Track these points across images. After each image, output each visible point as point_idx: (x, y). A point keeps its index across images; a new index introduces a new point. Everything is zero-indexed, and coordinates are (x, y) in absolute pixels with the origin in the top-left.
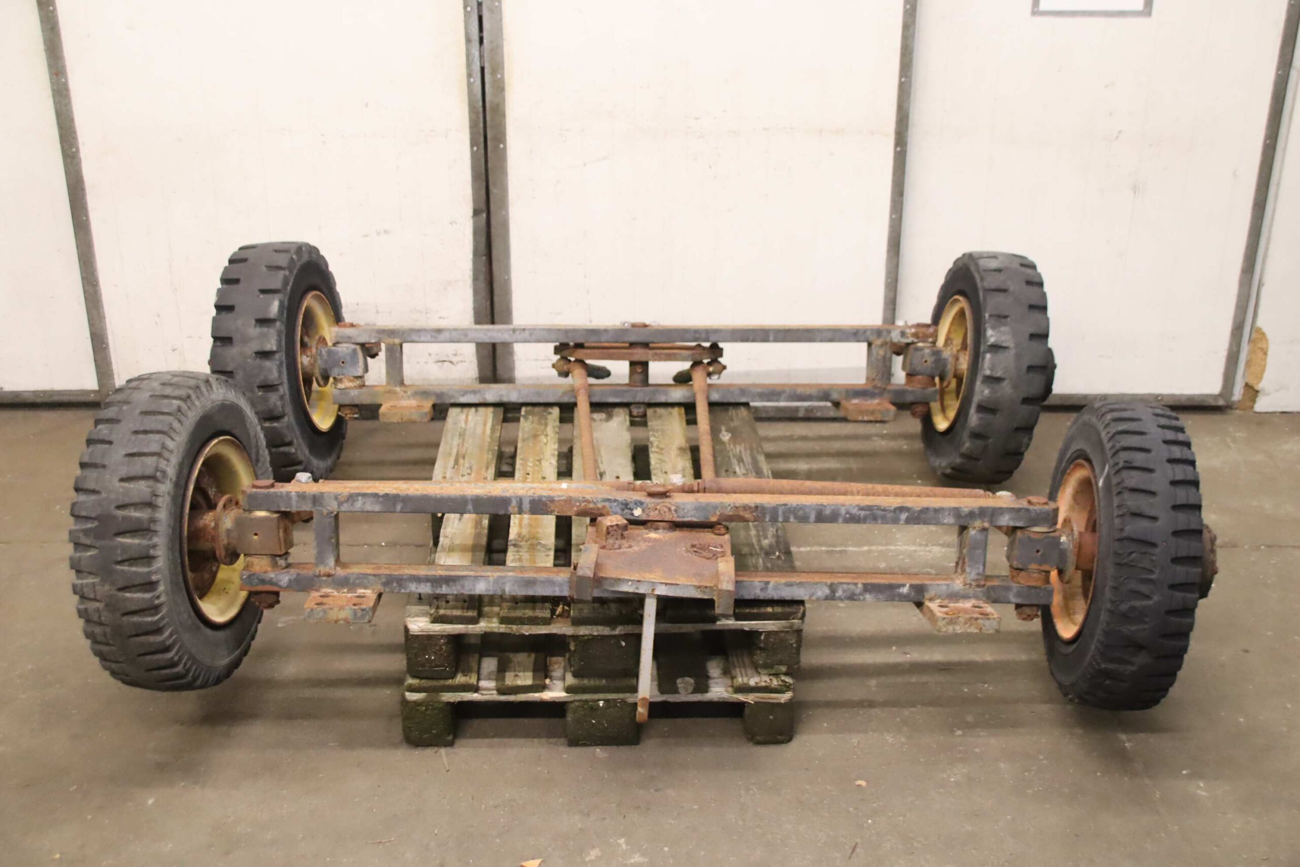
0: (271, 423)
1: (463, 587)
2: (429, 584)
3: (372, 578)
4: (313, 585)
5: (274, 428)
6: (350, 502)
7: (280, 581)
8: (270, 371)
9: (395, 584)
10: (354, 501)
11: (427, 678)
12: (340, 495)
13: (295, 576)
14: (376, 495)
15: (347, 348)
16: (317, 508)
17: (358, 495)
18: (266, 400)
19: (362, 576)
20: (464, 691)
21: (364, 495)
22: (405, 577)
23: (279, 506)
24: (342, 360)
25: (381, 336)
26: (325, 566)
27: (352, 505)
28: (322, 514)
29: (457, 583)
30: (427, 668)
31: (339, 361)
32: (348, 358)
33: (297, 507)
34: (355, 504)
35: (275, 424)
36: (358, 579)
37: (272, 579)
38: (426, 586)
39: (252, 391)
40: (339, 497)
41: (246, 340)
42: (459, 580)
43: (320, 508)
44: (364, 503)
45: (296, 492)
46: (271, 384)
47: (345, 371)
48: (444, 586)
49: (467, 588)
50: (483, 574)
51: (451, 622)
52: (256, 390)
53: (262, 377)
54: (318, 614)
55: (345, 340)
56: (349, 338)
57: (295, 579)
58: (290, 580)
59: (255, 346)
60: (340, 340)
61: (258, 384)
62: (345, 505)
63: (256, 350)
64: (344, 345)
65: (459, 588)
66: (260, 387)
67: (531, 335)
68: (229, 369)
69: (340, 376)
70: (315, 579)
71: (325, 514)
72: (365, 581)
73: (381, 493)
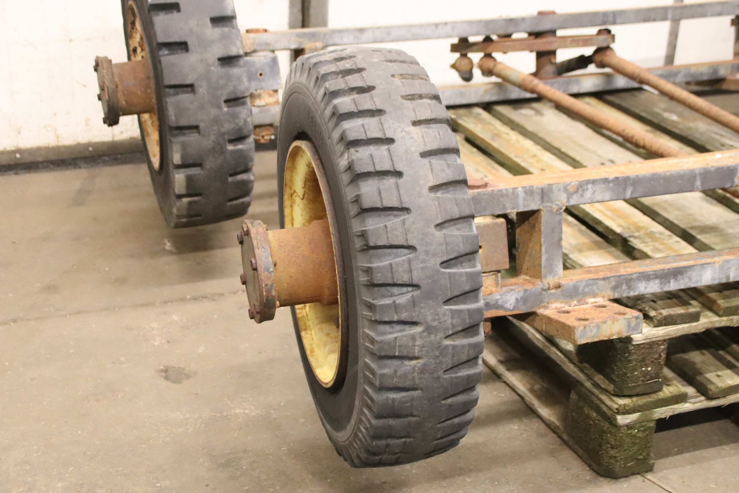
0: (235, 145)
1: (690, 279)
2: (657, 281)
3: (601, 283)
4: (542, 302)
5: (240, 151)
6: (580, 192)
7: (506, 302)
8: (239, 79)
9: (624, 287)
10: (584, 190)
11: (637, 395)
12: (569, 185)
13: (521, 294)
14: (606, 181)
15: (264, 56)
16: (546, 204)
17: (588, 182)
18: (235, 116)
19: (591, 282)
20: (677, 403)
21: (594, 182)
22: (634, 276)
23: (504, 208)
24: (260, 72)
25: (301, 40)
26: (554, 277)
27: (582, 196)
28: (551, 211)
29: (685, 275)
30: (640, 383)
31: (256, 73)
32: (267, 70)
33: (524, 206)
34: (585, 194)
35: (240, 147)
36: (587, 286)
37: (497, 301)
38: (655, 284)
39: (219, 107)
40: (569, 187)
41: (205, 44)
42: (687, 272)
43: (549, 204)
44: (594, 191)
45: (522, 187)
46: (241, 96)
47: (263, 84)
48: (672, 281)
49: (694, 280)
50: (708, 260)
51: (675, 323)
52: (223, 104)
53: (231, 88)
54: (591, 331)
55: (263, 48)
56: (267, 44)
57: (521, 298)
58: (517, 299)
59: (219, 51)
60: (258, 48)
61: (224, 98)
62: (575, 196)
63: (220, 55)
64: (262, 54)
65: (686, 280)
66: (226, 101)
67: (453, 29)
68: (188, 82)
69: (259, 91)
70: (544, 293)
71: (555, 211)
72: (595, 288)
73: (611, 177)
